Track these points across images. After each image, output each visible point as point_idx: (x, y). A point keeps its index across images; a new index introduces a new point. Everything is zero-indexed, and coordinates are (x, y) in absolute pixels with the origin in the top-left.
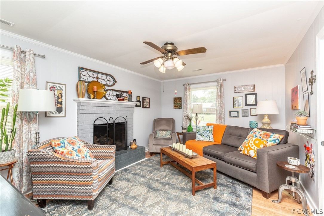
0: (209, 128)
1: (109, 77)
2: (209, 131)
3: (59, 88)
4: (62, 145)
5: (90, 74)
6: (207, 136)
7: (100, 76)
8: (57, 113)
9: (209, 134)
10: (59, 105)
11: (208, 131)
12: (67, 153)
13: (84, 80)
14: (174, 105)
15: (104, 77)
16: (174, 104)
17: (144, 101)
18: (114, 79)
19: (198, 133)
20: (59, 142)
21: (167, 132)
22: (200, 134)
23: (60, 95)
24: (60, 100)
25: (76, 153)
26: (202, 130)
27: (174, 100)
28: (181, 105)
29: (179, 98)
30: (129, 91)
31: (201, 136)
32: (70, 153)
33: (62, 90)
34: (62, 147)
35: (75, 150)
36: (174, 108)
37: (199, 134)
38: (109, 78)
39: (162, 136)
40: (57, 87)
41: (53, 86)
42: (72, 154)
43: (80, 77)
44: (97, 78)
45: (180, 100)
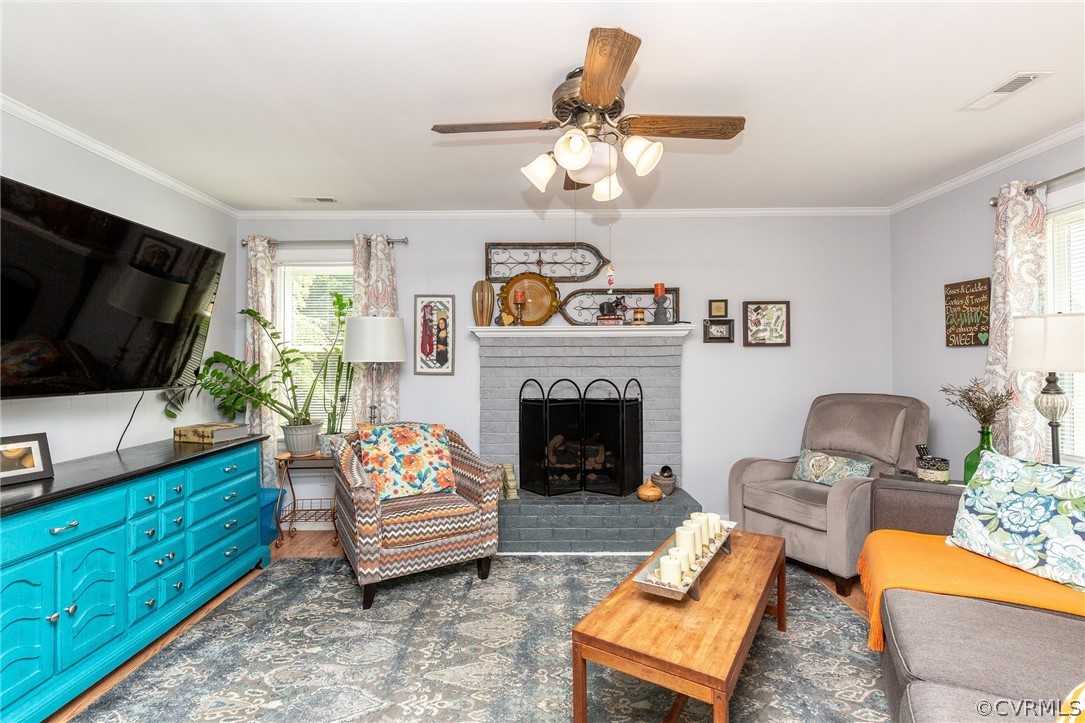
0: (1066, 480)
1: (581, 252)
2: (1059, 500)
3: (441, 307)
4: (374, 438)
5: (518, 255)
6: (1024, 535)
7: (547, 256)
8: (438, 365)
9: (1046, 529)
10: (441, 347)
11: (1046, 505)
12: (372, 459)
13: (500, 275)
14: (948, 327)
15: (563, 255)
16: (948, 318)
17: (753, 316)
18: (597, 253)
19: (969, 502)
20: (370, 432)
21: (848, 464)
22: (979, 508)
23: (441, 321)
24: (442, 334)
25: (396, 462)
26: (1005, 488)
27: (949, 298)
28: (988, 323)
29: (973, 283)
30: (656, 285)
31: (985, 523)
32: (380, 459)
33: (448, 310)
34: (370, 443)
35: (397, 454)
36: (949, 343)
37: (971, 509)
38: (579, 255)
39: (817, 477)
40: (438, 304)
41: (431, 302)
42: (384, 464)
43: (488, 269)
44: (540, 263)
45: (978, 294)
